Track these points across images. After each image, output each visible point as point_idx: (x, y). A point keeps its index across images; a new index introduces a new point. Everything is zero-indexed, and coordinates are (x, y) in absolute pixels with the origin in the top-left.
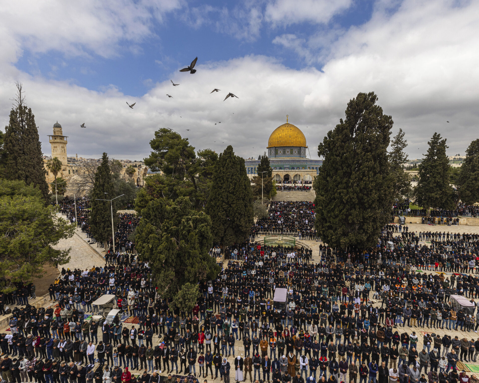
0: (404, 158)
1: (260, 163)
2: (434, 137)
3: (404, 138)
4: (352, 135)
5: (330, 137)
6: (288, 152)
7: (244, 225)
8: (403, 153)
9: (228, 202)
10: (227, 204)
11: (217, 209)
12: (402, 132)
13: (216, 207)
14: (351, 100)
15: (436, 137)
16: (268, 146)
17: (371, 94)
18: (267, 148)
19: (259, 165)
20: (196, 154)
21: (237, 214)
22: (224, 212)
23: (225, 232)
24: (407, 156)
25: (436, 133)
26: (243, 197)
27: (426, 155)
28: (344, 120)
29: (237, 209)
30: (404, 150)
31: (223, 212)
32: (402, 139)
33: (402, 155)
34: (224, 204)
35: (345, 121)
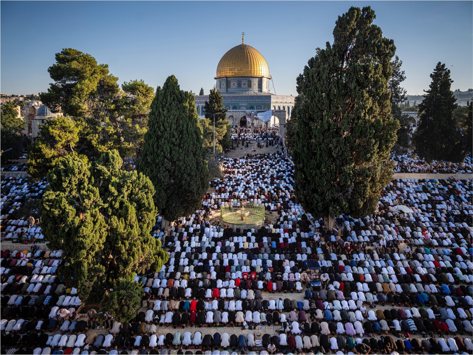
0: (401, 94)
1: (208, 101)
2: (437, 67)
3: (401, 69)
4: (343, 64)
5: (312, 67)
6: (244, 84)
7: (195, 191)
8: (400, 88)
9: (172, 158)
10: (171, 160)
11: (156, 167)
12: (399, 61)
13: (154, 166)
14: (339, 17)
15: (440, 68)
16: (216, 76)
17: (366, 9)
18: (215, 79)
19: (206, 103)
20: (120, 87)
21: (185, 176)
22: (167, 173)
23: (167, 202)
24: (405, 92)
25: (440, 63)
26: (194, 150)
27: (427, 92)
28: (332, 44)
29: (186, 167)
30: (401, 85)
31: (164, 172)
32: (399, 70)
33: (399, 91)
34: (166, 160)
35: (334, 46)
